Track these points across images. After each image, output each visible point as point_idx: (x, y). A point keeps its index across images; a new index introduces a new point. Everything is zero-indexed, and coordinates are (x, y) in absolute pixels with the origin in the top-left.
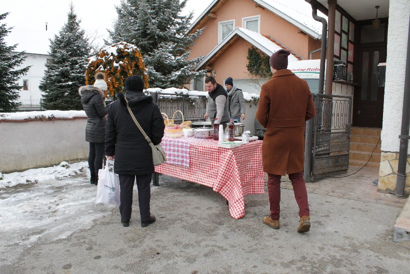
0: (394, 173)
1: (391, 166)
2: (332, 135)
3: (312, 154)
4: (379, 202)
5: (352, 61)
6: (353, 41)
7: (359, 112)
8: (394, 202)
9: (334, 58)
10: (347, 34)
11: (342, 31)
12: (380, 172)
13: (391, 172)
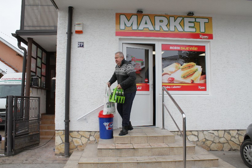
0: (63, 143)
1: (61, 139)
2: (30, 121)
3: (12, 136)
4: (55, 162)
5: (45, 75)
6: (45, 63)
7: (50, 105)
8: (63, 161)
9: (31, 73)
10: (41, 59)
11: (37, 57)
12: (55, 143)
13: (62, 142)
